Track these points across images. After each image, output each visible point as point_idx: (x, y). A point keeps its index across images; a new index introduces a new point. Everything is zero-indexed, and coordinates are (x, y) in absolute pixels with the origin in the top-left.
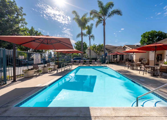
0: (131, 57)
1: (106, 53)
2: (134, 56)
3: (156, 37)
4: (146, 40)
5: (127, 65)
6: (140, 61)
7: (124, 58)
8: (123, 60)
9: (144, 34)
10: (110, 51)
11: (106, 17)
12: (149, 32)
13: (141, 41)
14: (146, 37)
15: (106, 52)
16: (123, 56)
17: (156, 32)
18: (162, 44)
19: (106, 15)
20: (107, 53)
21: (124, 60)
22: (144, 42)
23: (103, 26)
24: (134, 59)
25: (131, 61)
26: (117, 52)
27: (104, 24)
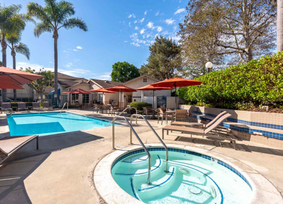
0: (100, 97)
1: (58, 88)
2: (104, 97)
3: (129, 72)
4: (118, 74)
5: (96, 108)
6: (110, 103)
7: (89, 99)
8: (88, 102)
9: (116, 64)
10: (66, 86)
11: (59, 25)
12: (121, 63)
13: (113, 74)
14: (118, 70)
15: (60, 87)
16: (88, 95)
17: (129, 66)
18: (124, 86)
19: (59, 22)
20: (60, 90)
21: (90, 102)
22: (115, 76)
23: (54, 39)
24: (104, 100)
25: (100, 103)
26: (80, 89)
27: (56, 36)
